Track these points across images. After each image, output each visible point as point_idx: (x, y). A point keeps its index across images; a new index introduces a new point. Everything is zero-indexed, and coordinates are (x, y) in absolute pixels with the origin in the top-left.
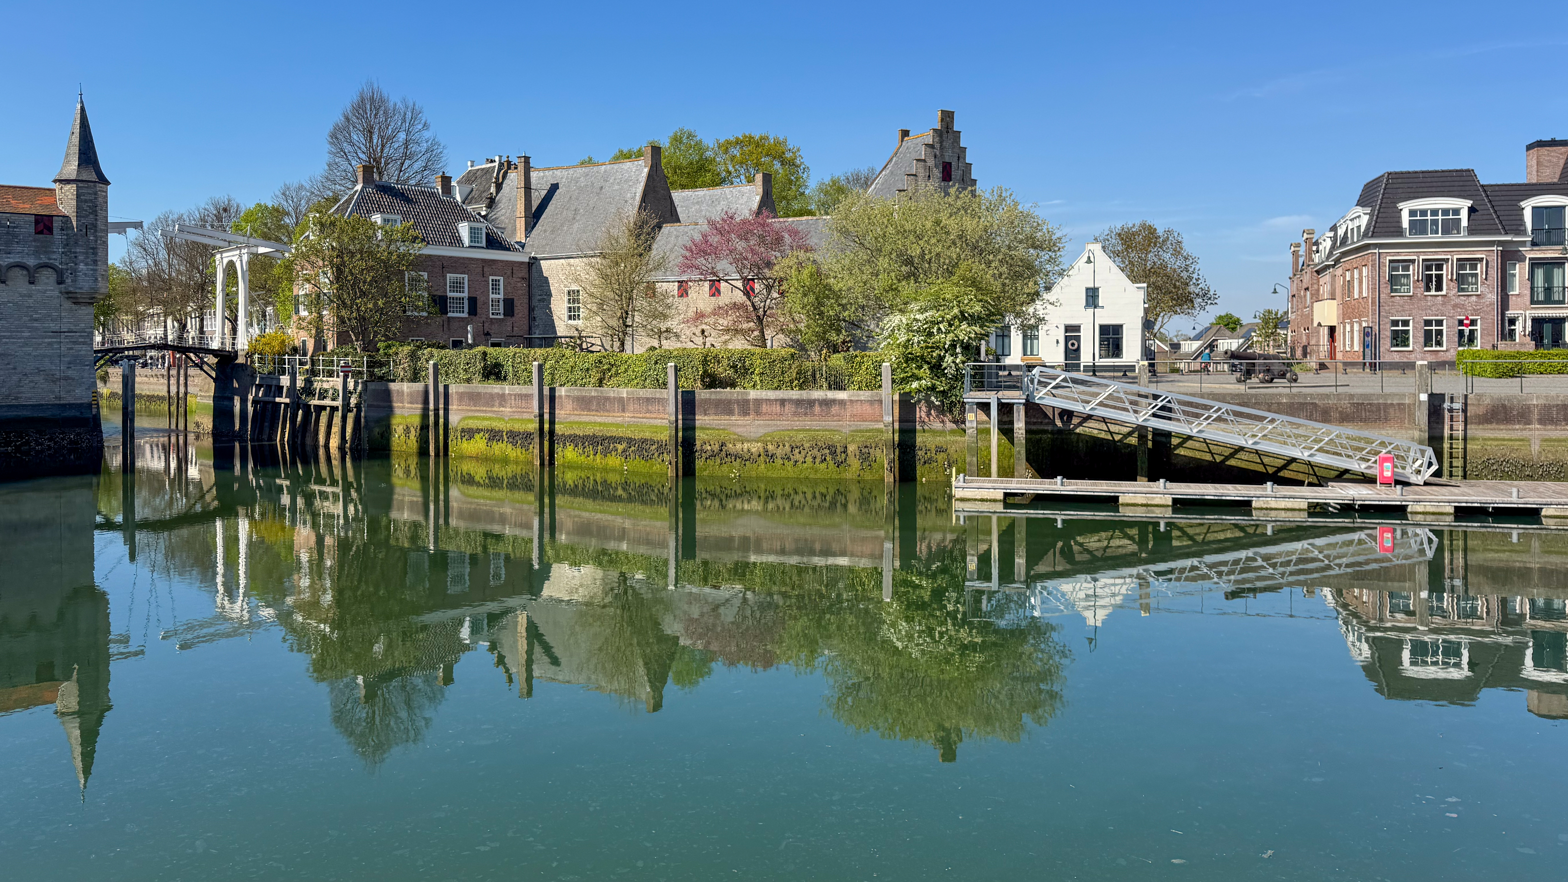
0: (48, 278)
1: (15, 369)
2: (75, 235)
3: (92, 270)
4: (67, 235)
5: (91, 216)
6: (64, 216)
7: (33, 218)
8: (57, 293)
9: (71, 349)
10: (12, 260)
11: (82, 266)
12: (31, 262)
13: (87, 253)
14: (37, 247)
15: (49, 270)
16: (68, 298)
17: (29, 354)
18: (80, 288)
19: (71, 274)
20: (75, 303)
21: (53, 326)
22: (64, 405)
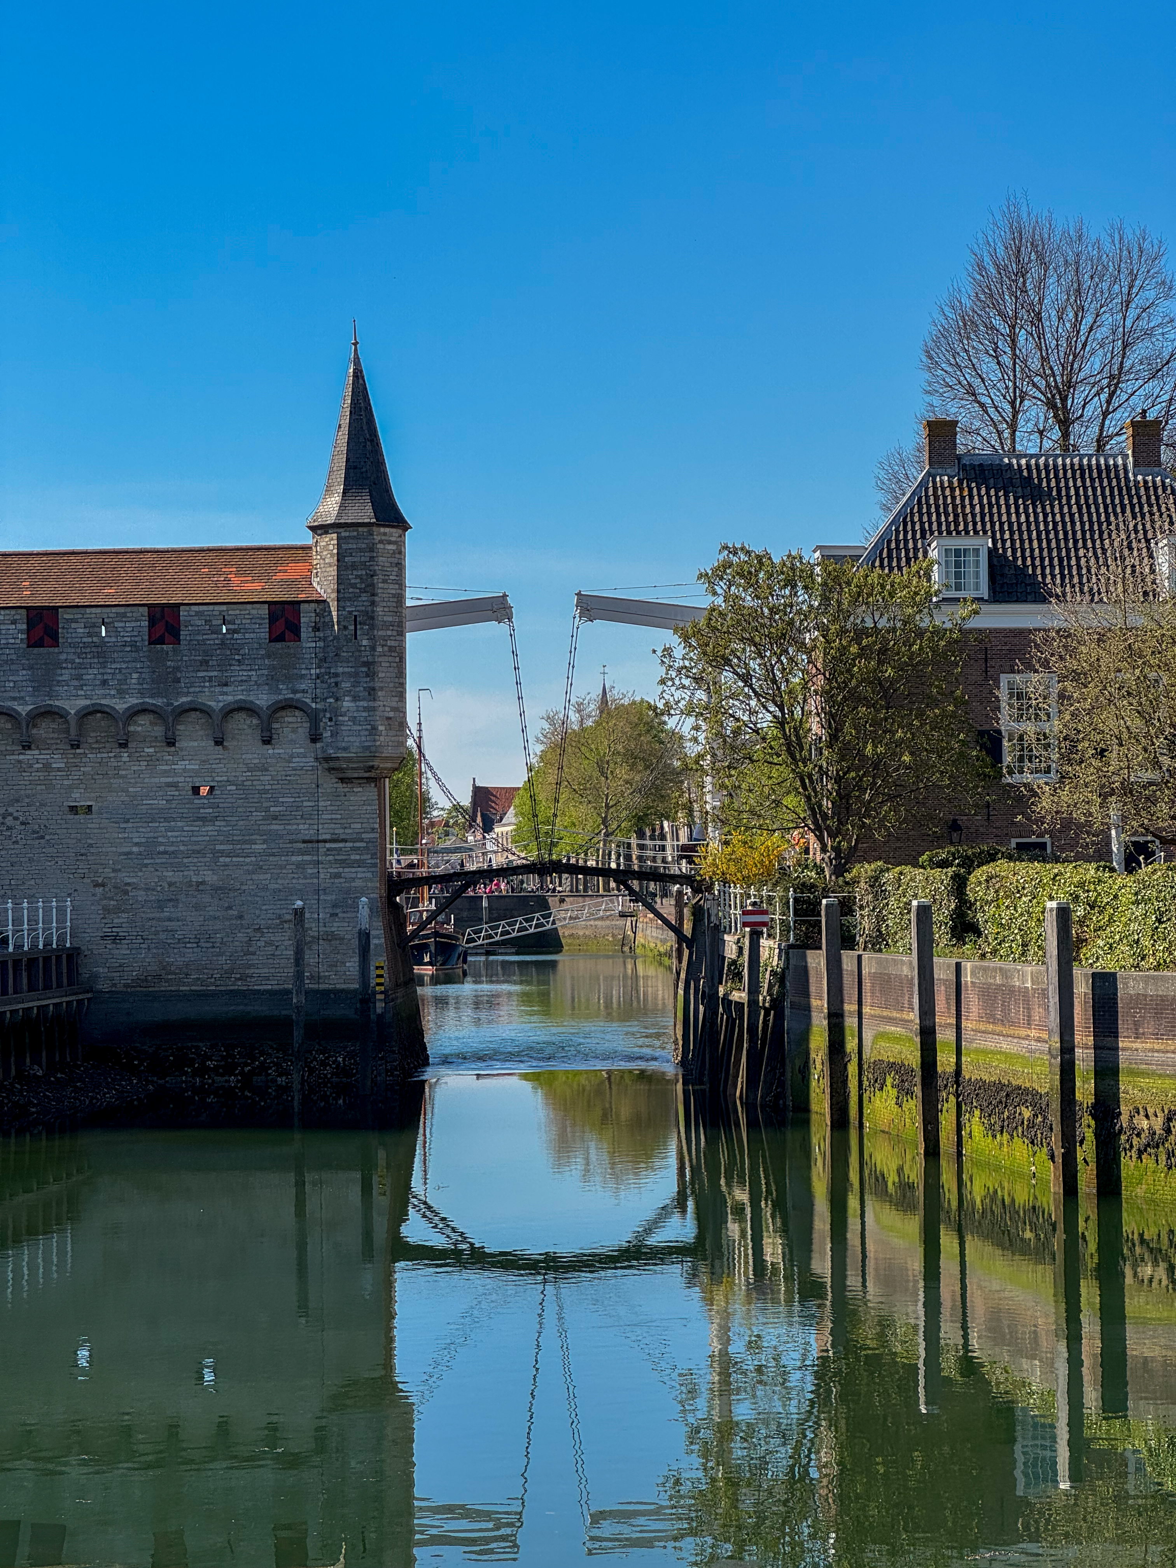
0: (294, 731)
1: (241, 917)
2: (336, 638)
3: (366, 709)
4: (324, 639)
5: (364, 597)
6: (317, 602)
7: (264, 611)
8: (310, 761)
9: (337, 876)
10: (230, 698)
11: (347, 703)
12: (263, 699)
13: (356, 674)
14: (274, 668)
15: (297, 713)
16: (330, 770)
17: (265, 888)
18: (345, 749)
19: (330, 720)
20: (342, 780)
21: (305, 829)
22: (326, 993)
